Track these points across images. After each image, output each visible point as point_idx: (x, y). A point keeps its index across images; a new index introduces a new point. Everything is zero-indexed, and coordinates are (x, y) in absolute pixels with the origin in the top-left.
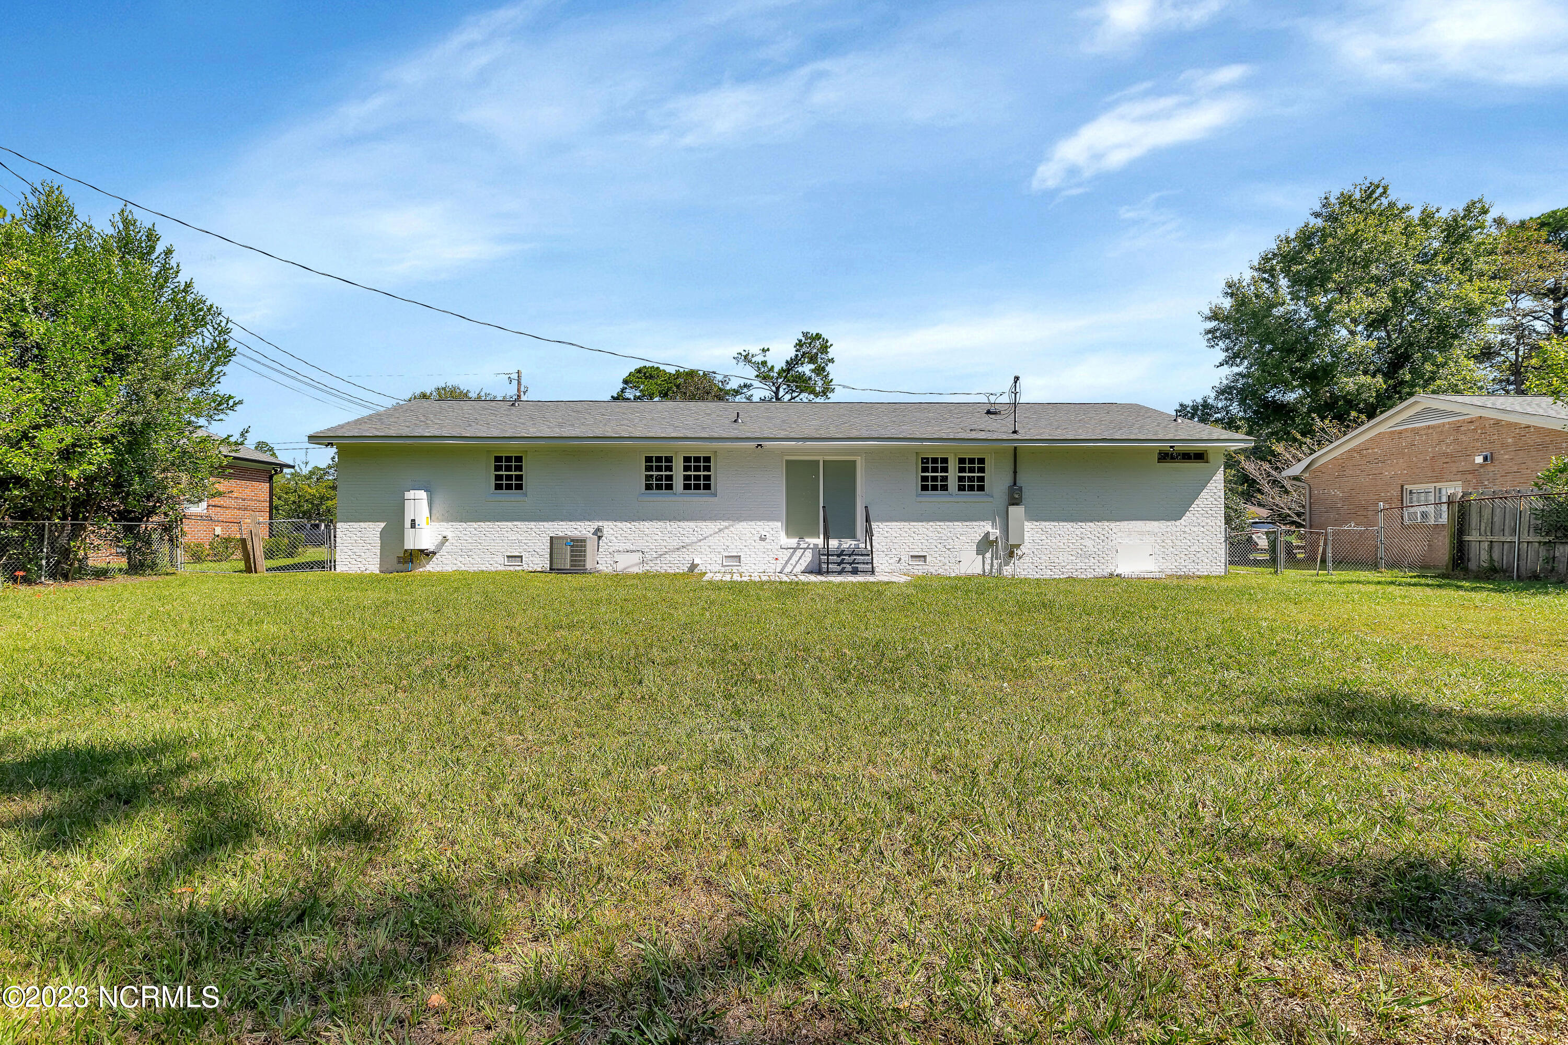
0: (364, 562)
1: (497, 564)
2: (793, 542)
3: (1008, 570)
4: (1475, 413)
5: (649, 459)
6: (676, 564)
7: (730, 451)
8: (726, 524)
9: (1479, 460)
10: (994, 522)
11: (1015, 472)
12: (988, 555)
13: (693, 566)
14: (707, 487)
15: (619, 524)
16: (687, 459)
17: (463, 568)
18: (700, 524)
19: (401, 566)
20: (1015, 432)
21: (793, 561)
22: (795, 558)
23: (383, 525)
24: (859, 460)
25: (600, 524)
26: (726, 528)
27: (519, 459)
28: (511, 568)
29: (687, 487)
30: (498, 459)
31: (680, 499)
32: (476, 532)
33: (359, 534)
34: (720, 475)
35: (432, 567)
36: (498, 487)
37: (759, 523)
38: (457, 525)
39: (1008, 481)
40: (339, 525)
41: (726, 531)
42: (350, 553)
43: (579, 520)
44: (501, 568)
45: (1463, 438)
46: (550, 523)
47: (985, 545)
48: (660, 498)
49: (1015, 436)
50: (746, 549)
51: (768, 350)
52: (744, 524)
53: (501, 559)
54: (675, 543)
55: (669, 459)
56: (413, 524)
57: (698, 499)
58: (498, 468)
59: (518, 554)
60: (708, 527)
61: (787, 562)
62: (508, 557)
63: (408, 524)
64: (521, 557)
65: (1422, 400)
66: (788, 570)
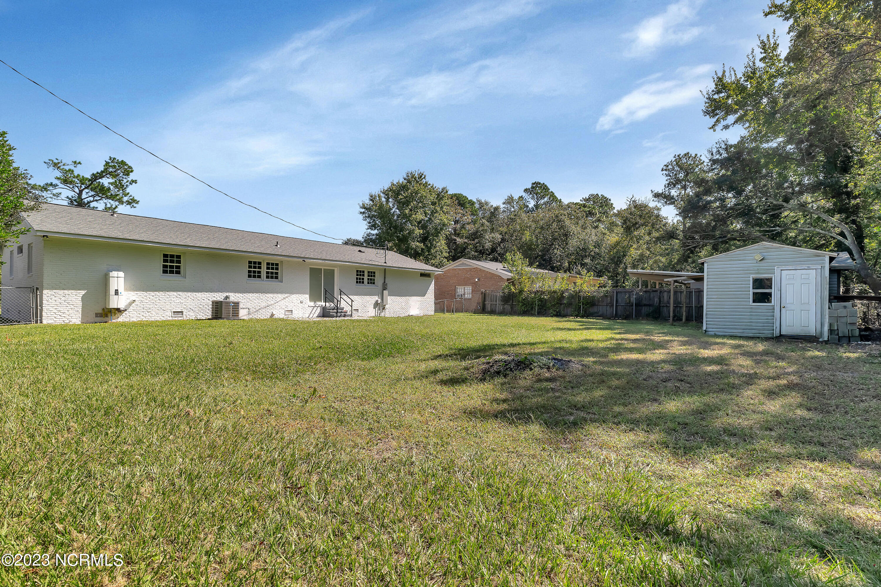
0: (68, 317)
1: (168, 316)
2: (312, 304)
3: (382, 314)
4: (475, 266)
5: (250, 262)
6: (264, 315)
7: (288, 262)
8: (286, 295)
9: (477, 280)
10: (379, 296)
11: (385, 278)
12: (377, 309)
13: (272, 315)
14: (277, 278)
15: (236, 294)
16: (268, 264)
17: (144, 319)
18: (275, 295)
19: (99, 319)
20: (385, 263)
21: (313, 312)
22: (314, 311)
23: (83, 292)
24: (336, 269)
25: (227, 294)
26: (287, 297)
27: (179, 257)
28: (176, 318)
29: (267, 277)
30: (165, 256)
31: (265, 283)
32: (153, 298)
33: (63, 299)
34: (284, 272)
35: (122, 319)
36: (165, 272)
37: (300, 295)
38: (140, 293)
39: (382, 281)
40: (45, 292)
41: (287, 299)
42: (55, 311)
43: (216, 292)
44: (171, 318)
45: (472, 273)
46: (200, 293)
47: (376, 305)
48: (255, 282)
49: (385, 265)
50: (295, 307)
51: (80, 163)
52: (294, 295)
53: (169, 314)
54: (263, 304)
55: (260, 263)
56: (117, 292)
57: (272, 283)
58: (165, 261)
59: (180, 310)
60: (280, 296)
61: (311, 313)
62: (174, 312)
63: (112, 292)
64: (182, 312)
65: (462, 260)
66: (311, 316)
